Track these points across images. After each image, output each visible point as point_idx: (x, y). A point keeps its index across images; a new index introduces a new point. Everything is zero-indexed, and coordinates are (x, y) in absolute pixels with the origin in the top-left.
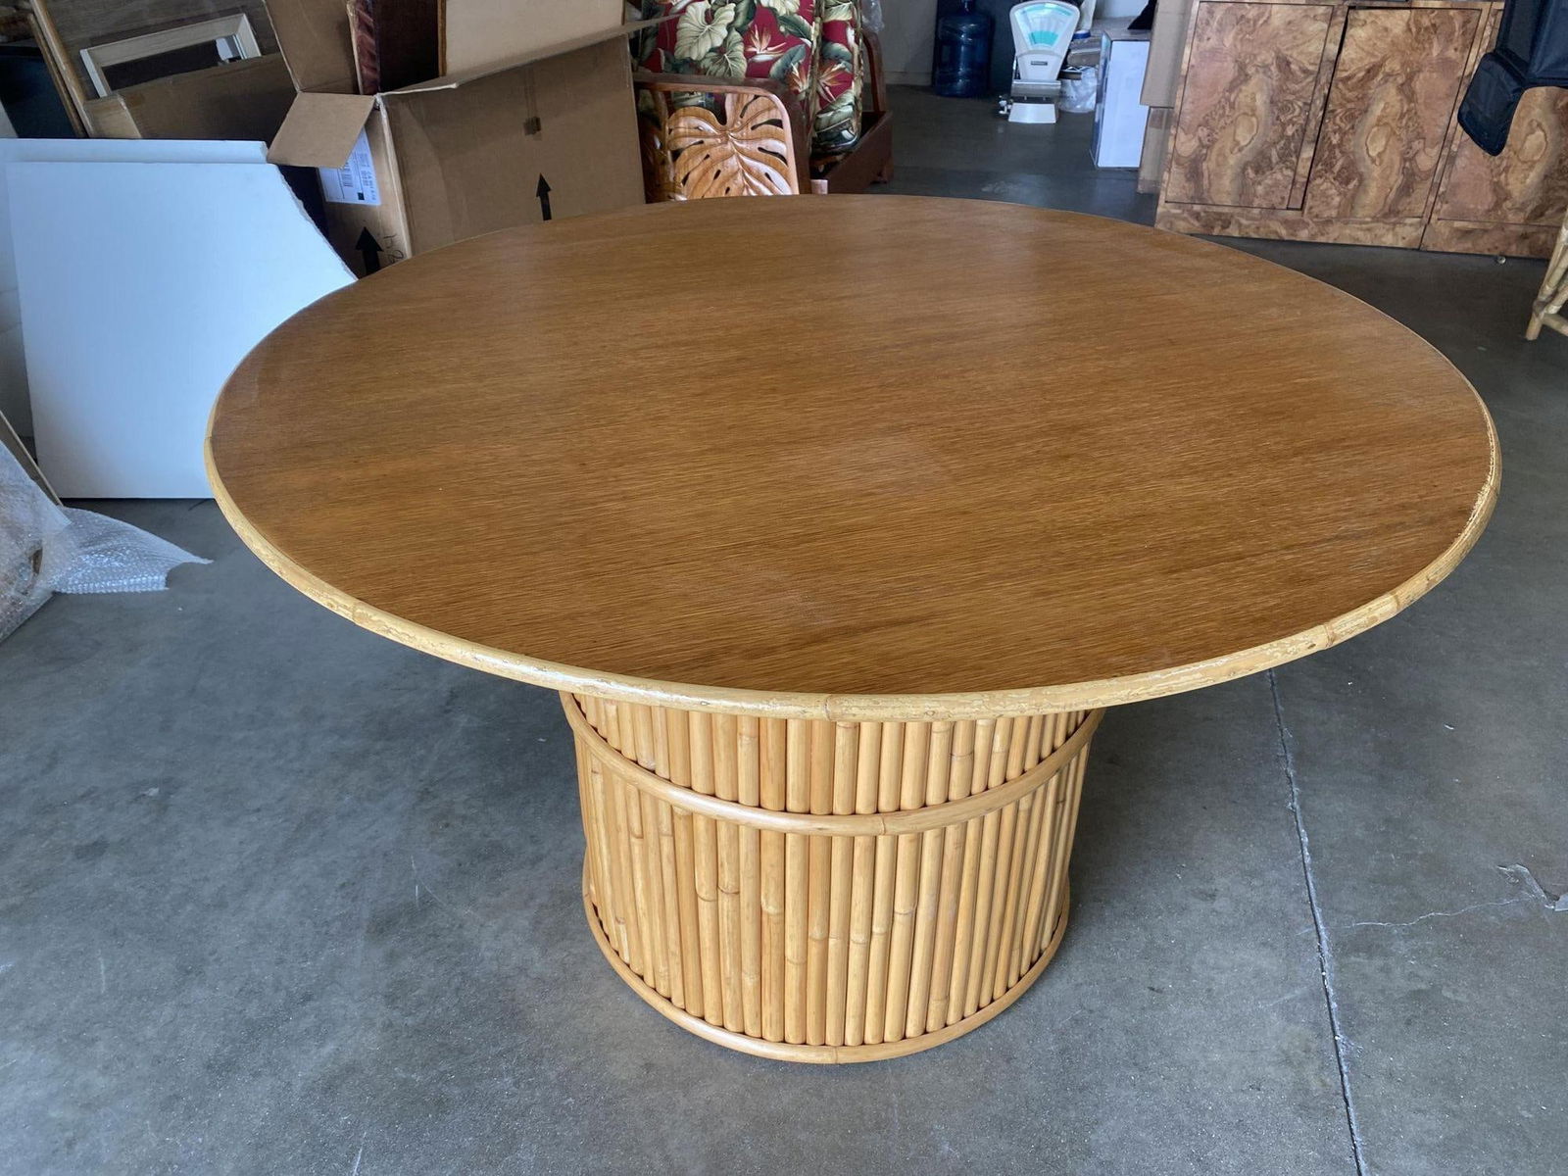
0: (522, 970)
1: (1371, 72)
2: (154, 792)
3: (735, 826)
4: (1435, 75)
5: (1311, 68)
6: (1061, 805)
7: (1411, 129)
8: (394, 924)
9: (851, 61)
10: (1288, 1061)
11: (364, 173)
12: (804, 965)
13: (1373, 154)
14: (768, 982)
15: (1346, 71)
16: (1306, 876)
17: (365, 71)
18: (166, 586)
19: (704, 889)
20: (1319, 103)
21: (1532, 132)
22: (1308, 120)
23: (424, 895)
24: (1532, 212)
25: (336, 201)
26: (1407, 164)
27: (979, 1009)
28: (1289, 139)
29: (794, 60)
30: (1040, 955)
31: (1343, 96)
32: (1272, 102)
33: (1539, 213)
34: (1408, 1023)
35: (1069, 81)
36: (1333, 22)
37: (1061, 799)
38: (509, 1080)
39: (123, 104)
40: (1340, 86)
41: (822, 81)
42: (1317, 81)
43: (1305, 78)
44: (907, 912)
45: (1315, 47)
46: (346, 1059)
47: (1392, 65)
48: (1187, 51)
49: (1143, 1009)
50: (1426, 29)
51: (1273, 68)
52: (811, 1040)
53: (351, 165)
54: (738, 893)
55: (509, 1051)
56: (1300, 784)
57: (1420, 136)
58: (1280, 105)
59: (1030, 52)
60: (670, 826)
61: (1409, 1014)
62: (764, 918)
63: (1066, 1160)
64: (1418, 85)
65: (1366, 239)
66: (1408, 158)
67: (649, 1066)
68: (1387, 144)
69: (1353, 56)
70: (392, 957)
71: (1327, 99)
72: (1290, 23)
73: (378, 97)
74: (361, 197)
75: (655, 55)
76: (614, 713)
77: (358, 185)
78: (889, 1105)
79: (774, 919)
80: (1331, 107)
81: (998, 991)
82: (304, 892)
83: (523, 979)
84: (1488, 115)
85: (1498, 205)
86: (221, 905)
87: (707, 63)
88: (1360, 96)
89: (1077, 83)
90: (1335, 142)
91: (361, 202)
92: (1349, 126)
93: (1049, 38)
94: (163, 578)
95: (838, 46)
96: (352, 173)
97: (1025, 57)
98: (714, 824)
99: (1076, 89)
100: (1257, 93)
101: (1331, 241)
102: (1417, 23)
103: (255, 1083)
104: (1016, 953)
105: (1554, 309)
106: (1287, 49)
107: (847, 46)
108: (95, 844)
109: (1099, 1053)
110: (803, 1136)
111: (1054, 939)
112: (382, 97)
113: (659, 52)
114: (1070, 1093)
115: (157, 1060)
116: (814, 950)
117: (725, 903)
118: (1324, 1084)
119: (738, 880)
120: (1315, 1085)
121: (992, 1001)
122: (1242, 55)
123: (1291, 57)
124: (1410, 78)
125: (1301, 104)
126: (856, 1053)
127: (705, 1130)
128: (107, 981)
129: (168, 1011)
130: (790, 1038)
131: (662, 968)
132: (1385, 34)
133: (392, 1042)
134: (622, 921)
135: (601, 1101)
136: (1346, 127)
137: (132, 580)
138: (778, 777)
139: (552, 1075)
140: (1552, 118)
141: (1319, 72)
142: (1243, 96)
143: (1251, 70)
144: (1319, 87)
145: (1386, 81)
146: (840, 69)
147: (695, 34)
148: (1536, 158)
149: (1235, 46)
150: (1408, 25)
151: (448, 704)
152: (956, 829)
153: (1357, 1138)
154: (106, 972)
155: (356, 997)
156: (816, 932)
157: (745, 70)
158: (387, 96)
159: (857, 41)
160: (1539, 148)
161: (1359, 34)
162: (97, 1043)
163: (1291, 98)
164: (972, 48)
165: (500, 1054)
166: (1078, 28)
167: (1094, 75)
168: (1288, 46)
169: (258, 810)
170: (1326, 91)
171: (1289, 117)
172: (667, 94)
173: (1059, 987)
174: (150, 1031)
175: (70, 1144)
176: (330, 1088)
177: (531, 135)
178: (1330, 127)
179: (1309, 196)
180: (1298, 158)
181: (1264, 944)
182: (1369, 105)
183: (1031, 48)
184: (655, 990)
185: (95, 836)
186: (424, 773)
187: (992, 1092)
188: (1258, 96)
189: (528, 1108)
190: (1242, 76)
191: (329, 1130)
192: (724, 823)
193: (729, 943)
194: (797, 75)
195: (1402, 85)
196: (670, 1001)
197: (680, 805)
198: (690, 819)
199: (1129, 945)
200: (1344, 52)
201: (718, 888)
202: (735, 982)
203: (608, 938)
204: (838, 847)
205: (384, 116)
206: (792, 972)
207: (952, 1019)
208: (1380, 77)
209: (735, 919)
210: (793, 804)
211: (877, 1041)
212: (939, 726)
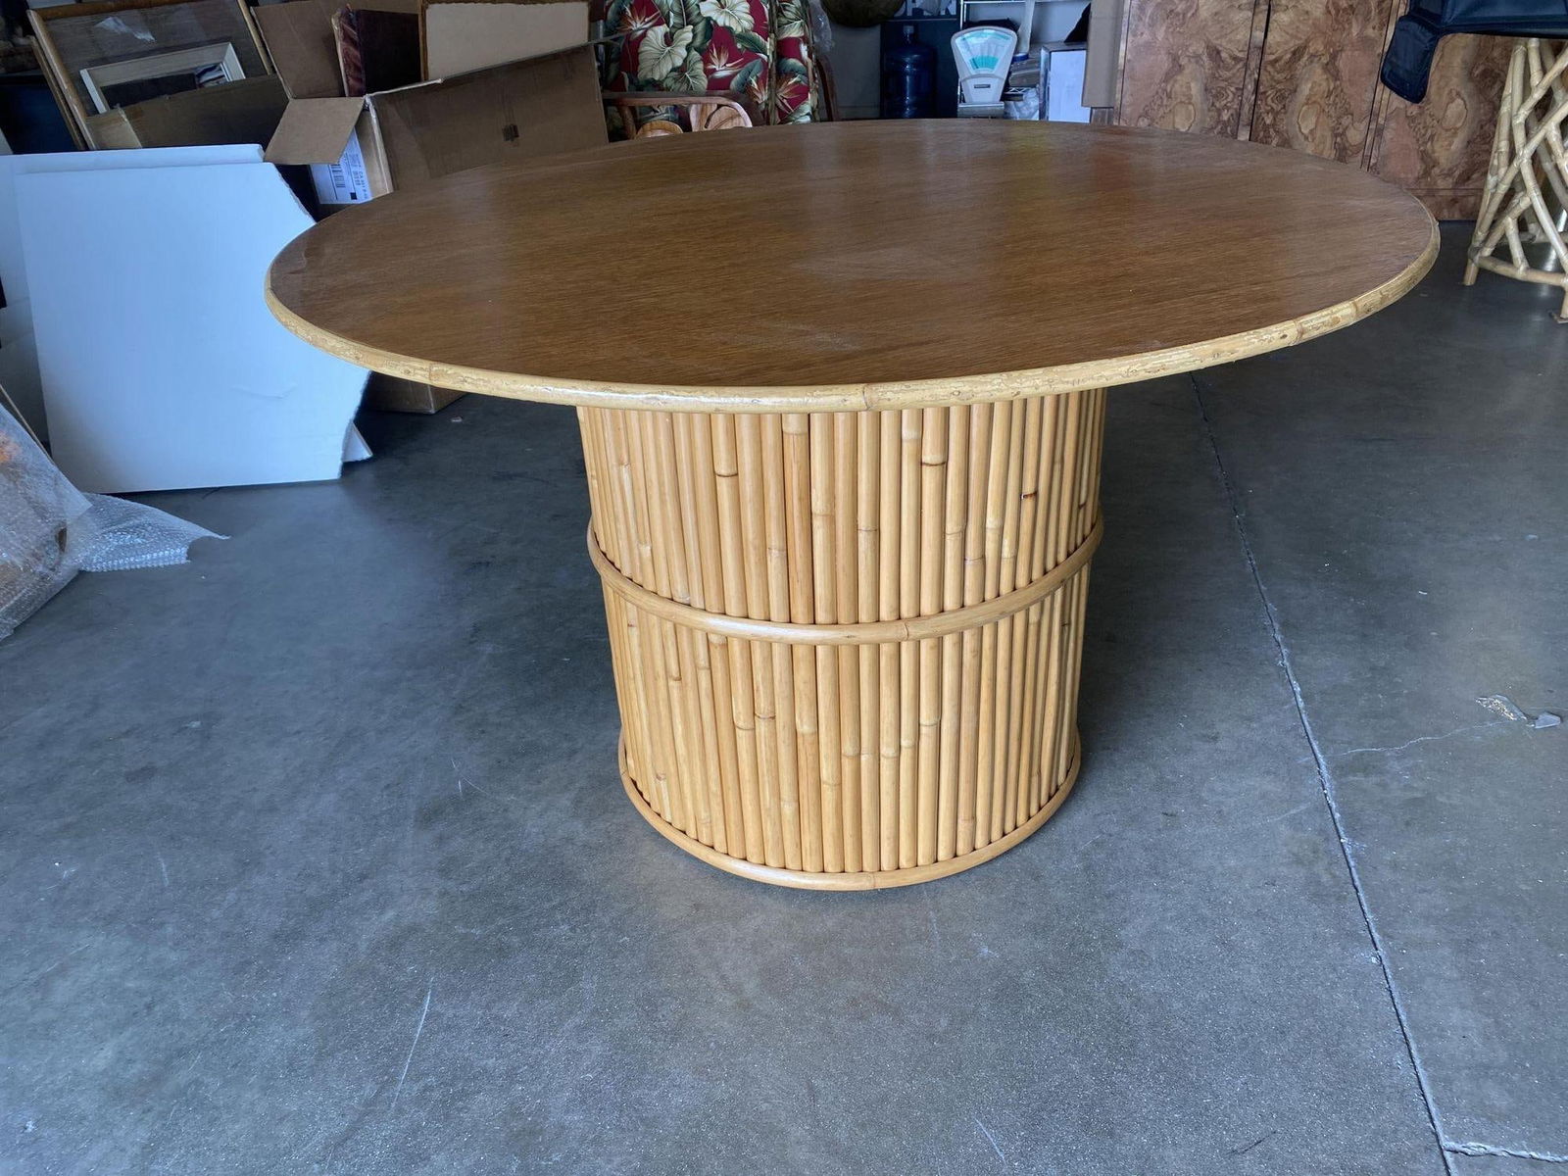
0: (569, 840)
1: (1297, 54)
2: (196, 724)
3: (769, 644)
4: (1356, 53)
5: (1241, 55)
6: (1067, 628)
7: (1339, 105)
8: (442, 813)
9: (806, 75)
10: (1298, 861)
11: (356, 173)
12: (839, 785)
13: (1305, 131)
14: (806, 808)
15: (1273, 53)
16: (1301, 718)
17: (351, 81)
18: (187, 559)
19: (742, 721)
20: (1250, 87)
21: (1452, 100)
22: (1241, 104)
23: (466, 787)
24: (1460, 175)
25: (330, 203)
26: (1339, 139)
27: (1004, 835)
28: (1226, 124)
29: (753, 73)
30: (1057, 789)
31: (1272, 78)
32: (1206, 90)
33: (1466, 177)
34: (1407, 824)
35: (1012, 103)
36: (1257, 11)
37: (1067, 622)
38: (565, 927)
39: (124, 116)
40: (1269, 68)
41: (779, 95)
42: (1246, 66)
43: (1236, 64)
44: (933, 722)
45: (1242, 35)
46: (405, 922)
47: (1317, 46)
48: (1123, 46)
49: (1159, 830)
50: (1345, 10)
51: (1205, 58)
52: (849, 868)
53: (343, 167)
54: (774, 718)
55: (563, 904)
56: (1286, 646)
57: (1348, 112)
58: (1214, 91)
59: (973, 77)
60: (707, 660)
61: (1407, 817)
62: (800, 741)
63: (1099, 952)
64: (1341, 63)
66: (1338, 134)
67: (697, 907)
68: (1317, 122)
69: (1278, 39)
70: (441, 840)
71: (1257, 83)
72: (1216, 14)
73: (367, 98)
74: (354, 196)
75: (619, 78)
76: (649, 552)
77: (350, 183)
78: (928, 920)
79: (810, 739)
80: (1262, 89)
81: (1021, 818)
82: (351, 793)
83: (570, 847)
84: (1408, 67)
85: (1427, 173)
86: (273, 810)
87: (669, 82)
88: (1288, 77)
89: (1020, 104)
90: (1268, 122)
91: (354, 202)
92: (1280, 107)
93: (990, 62)
94: (184, 550)
95: (792, 61)
96: (345, 174)
97: (968, 81)
98: (748, 645)
99: (1019, 109)
100: (1191, 84)
102: (1335, 5)
103: (322, 946)
104: (1035, 779)
105: (1487, 251)
106: (1217, 39)
107: (802, 61)
108: (143, 769)
109: (1121, 867)
110: (849, 951)
111: (1069, 777)
112: (371, 98)
113: (623, 76)
114: (1098, 900)
115: (226, 935)
116: (848, 767)
117: (762, 728)
118: (1334, 876)
119: (773, 704)
120: (1325, 878)
121: (1016, 828)
122: (1175, 47)
123: (1221, 46)
124: (1334, 57)
125: (1233, 89)
126: (893, 877)
127: (756, 953)
128: (170, 875)
129: (231, 896)
130: (829, 868)
131: (703, 815)
132: (1306, 17)
133: (449, 906)
134: (662, 777)
135: (655, 937)
136: (1277, 107)
137: (155, 555)
138: (807, 590)
139: (606, 920)
140: (1470, 86)
141: (1247, 59)
142: (1179, 85)
143: (1183, 61)
144: (1249, 72)
145: (1312, 62)
146: (796, 83)
147: (654, 56)
148: (1459, 125)
149: (1167, 39)
150: (1327, 7)
151: (472, 636)
152: (973, 635)
153: (1370, 917)
154: (167, 869)
155: (411, 873)
156: (848, 748)
157: (706, 86)
158: (374, 96)
159: (810, 56)
160: (1459, 117)
161: (1280, 18)
162: (167, 925)
163: (1223, 84)
164: (916, 78)
165: (554, 908)
166: (1017, 51)
167: (1035, 94)
168: (1218, 35)
169: (298, 732)
170: (1256, 76)
171: (1225, 102)
172: (633, 109)
173: (1078, 818)
174: (216, 913)
175: (149, 1007)
176: (395, 944)
177: (509, 141)
178: (1262, 108)
181: (1268, 773)
182: (1297, 86)
183: (973, 73)
184: (697, 840)
185: (142, 765)
186: (456, 693)
187: (1023, 904)
188: (1192, 85)
189: (585, 947)
190: (1177, 67)
191: (397, 978)
192: (758, 643)
193: (768, 771)
194: (756, 87)
195: (1327, 64)
196: (713, 847)
197: (715, 633)
198: (725, 646)
199: (1140, 781)
200: (1270, 37)
201: (754, 714)
202: (774, 812)
203: (649, 804)
204: (865, 654)
205: (373, 116)
206: (828, 795)
207: (980, 841)
208: (1306, 58)
209: (773, 744)
210: (822, 616)
211: (911, 864)
212: (952, 527)
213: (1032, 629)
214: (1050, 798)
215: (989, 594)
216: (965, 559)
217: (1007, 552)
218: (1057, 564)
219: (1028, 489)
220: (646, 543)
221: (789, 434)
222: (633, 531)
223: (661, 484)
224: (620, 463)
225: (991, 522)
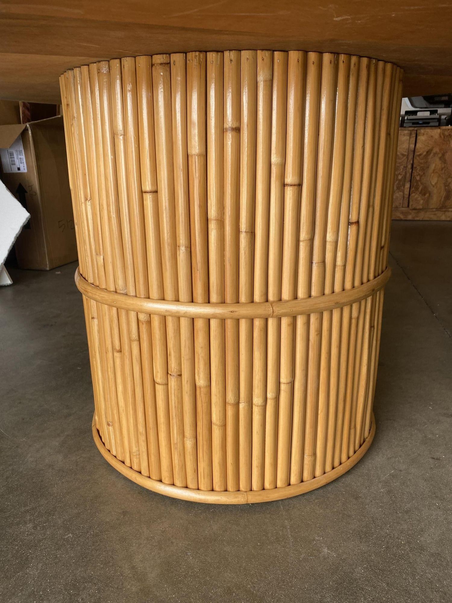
0: (51, 466)
1: (429, 152)
3: (178, 318)
5: (406, 153)
7: (446, 174)
11: (20, 158)
12: (224, 426)
13: (433, 184)
15: (419, 152)
19: (159, 378)
20: (410, 166)
22: (406, 173)
25: (8, 172)
27: (333, 468)
28: (400, 180)
31: (419, 162)
36: (411, 136)
38: (30, 525)
40: (418, 158)
42: (408, 158)
43: (403, 157)
44: (288, 381)
45: (405, 146)
47: (436, 150)
49: (431, 468)
52: (230, 488)
53: (15, 156)
54: (180, 375)
55: (33, 509)
57: (450, 177)
60: (137, 334)
63: (408, 554)
64: (447, 156)
65: (434, 218)
66: (447, 185)
67: (124, 513)
68: (438, 180)
69: (421, 146)
71: (412, 165)
74: (19, 169)
76: (102, 260)
77: (17, 163)
78: (284, 527)
79: (205, 391)
80: (415, 166)
81: (344, 457)
83: (50, 470)
88: (425, 162)
90: (418, 179)
91: (19, 171)
92: (422, 174)
96: (16, 159)
98: (164, 318)
101: (421, 219)
102: (443, 134)
104: (352, 431)
109: (412, 492)
110: (227, 549)
112: (29, 125)
114: (400, 515)
117: (173, 382)
119: (180, 364)
121: (341, 464)
124: (443, 155)
125: (402, 167)
126: (260, 495)
127: (161, 549)
130: (216, 488)
131: (134, 449)
132: (432, 138)
134: (111, 424)
135: (91, 534)
136: (421, 173)
138: (204, 277)
139: (60, 522)
141: (408, 155)
144: (409, 161)
145: (435, 156)
150: (440, 134)
156: (230, 398)
158: (31, 124)
161: (421, 138)
163: (399, 165)
165: (27, 511)
170: (412, 162)
171: (399, 172)
178: (415, 173)
179: (411, 200)
180: (404, 187)
182: (429, 165)
184: (131, 468)
187: (349, 516)
189: (40, 541)
192: (171, 317)
193: (176, 416)
195: (441, 157)
196: (140, 473)
197: (142, 312)
198: (149, 323)
199: (413, 438)
200: (417, 145)
201: (168, 373)
202: (179, 446)
203: (104, 444)
204: (243, 326)
205: (30, 132)
206: (217, 433)
207: (318, 472)
208: (432, 154)
209: (179, 396)
210: (214, 298)
211: (272, 487)
212: (304, 235)
213: (354, 322)
214: (360, 446)
215: (327, 291)
216: (312, 263)
217: (339, 262)
218: (368, 281)
219: (354, 218)
220: (100, 254)
221: (192, 156)
222: (93, 247)
223: (108, 206)
224: (86, 199)
225: (330, 237)
